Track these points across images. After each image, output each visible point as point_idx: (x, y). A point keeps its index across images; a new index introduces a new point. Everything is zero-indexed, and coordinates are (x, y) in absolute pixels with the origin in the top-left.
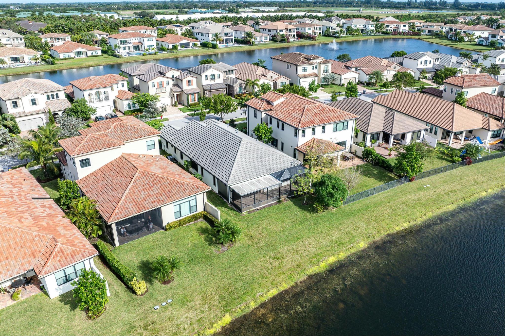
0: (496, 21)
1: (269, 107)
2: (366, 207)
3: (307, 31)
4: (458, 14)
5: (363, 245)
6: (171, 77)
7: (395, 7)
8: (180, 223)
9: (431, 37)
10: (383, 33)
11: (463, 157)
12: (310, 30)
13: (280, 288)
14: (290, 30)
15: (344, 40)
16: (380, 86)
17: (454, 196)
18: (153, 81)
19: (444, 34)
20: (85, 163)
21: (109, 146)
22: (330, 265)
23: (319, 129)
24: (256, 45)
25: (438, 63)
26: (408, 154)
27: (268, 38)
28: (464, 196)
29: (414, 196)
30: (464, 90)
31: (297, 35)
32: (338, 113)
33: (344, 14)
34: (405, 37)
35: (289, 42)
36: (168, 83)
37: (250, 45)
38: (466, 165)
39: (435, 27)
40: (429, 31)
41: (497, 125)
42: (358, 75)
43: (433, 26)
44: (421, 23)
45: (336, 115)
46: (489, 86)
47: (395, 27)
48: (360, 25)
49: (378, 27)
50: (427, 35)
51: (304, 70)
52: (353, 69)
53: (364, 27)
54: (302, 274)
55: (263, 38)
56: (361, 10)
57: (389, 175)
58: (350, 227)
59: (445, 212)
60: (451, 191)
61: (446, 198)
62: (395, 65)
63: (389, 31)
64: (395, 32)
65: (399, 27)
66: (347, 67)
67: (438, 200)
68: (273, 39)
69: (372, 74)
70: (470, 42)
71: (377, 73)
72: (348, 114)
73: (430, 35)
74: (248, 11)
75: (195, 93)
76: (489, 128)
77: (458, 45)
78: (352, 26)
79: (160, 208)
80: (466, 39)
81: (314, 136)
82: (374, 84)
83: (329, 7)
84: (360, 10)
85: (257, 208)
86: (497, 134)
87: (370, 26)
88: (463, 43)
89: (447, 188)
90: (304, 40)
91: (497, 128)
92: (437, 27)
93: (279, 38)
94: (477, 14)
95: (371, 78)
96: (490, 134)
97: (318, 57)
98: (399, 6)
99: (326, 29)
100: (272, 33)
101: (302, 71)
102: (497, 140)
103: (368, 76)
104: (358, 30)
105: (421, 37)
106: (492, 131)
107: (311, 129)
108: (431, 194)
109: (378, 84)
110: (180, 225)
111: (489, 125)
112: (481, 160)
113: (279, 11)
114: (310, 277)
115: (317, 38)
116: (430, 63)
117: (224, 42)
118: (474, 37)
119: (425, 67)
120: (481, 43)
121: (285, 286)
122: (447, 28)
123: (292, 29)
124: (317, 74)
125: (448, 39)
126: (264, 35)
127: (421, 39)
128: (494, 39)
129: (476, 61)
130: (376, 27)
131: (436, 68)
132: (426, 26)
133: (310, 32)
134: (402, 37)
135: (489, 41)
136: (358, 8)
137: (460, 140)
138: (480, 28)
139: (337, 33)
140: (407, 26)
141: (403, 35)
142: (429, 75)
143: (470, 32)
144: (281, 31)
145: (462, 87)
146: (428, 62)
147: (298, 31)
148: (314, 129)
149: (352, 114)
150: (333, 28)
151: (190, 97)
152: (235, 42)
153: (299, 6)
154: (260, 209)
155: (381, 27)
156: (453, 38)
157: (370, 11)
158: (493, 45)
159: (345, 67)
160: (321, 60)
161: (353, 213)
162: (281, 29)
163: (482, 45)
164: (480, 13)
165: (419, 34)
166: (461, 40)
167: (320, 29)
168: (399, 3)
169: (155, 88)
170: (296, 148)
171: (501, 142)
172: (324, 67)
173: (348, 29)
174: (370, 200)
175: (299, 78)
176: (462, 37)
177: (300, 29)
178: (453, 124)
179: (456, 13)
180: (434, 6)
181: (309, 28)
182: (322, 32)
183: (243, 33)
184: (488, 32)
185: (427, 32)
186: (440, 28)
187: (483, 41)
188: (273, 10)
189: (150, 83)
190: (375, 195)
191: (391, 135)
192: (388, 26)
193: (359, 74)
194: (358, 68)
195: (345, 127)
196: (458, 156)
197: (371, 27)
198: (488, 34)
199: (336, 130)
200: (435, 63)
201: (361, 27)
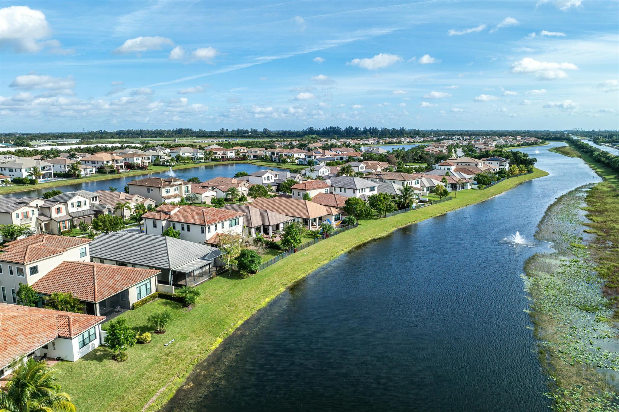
0: (305, 145)
1: (168, 216)
2: (274, 270)
3: (135, 161)
4: (272, 141)
5: (282, 289)
6: (36, 206)
7: (209, 136)
8: (144, 302)
9: (258, 161)
10: (212, 160)
11: (322, 233)
12: (139, 160)
13: (243, 319)
14: (117, 161)
15: (177, 169)
16: (237, 201)
17: (326, 255)
18: (17, 212)
19: (268, 157)
20: (34, 270)
21: (54, 253)
22: (268, 303)
23: (219, 226)
24: (83, 178)
25: (277, 178)
26: (290, 231)
27: (94, 170)
28: (331, 255)
29: (302, 260)
30: (308, 192)
31: (125, 165)
32: (230, 213)
33: (165, 144)
34: (234, 162)
35: (120, 173)
36: (33, 214)
37: (76, 178)
38: (325, 238)
39: (258, 152)
40: (254, 156)
41: (336, 211)
42: (215, 193)
43: (257, 152)
44: (244, 150)
45: (229, 214)
46: (323, 188)
47: (223, 154)
48: (189, 153)
49: (207, 154)
50: (253, 159)
51: (167, 192)
52: (210, 188)
53: (193, 156)
54: (253, 310)
55: (88, 170)
56: (177, 139)
57: (279, 251)
58: (269, 282)
59: (324, 265)
60: (322, 253)
61: (321, 257)
62: (244, 182)
63: (217, 158)
64: (223, 158)
65: (226, 153)
66: (203, 187)
67: (316, 259)
68: (101, 171)
69: (228, 191)
70: (292, 163)
71: (233, 189)
72: (237, 213)
73: (256, 159)
74: (42, 144)
75: (66, 220)
76: (332, 213)
77: (283, 166)
78: (181, 155)
79: (128, 289)
80: (289, 161)
81: (217, 232)
82: (231, 200)
83: (138, 138)
84: (175, 140)
85: (196, 284)
86: (338, 218)
87: (198, 154)
88: (287, 164)
89: (319, 252)
90: (134, 170)
91: (337, 213)
92: (260, 152)
93: (108, 170)
94: (288, 141)
95: (228, 194)
96: (334, 218)
97: (178, 180)
98: (213, 135)
99: (155, 159)
100: (98, 165)
101: (165, 192)
102: (339, 222)
103: (224, 193)
104: (188, 158)
105: (248, 161)
106: (334, 215)
107: (214, 226)
108: (311, 257)
109: (234, 200)
110: (144, 304)
111: (332, 212)
112: (333, 235)
113: (82, 143)
114: (259, 311)
115: (149, 168)
116: (272, 179)
117: (41, 177)
118: (294, 158)
119: (268, 182)
120: (301, 163)
121: (246, 318)
122: (269, 153)
123: (119, 160)
124: (179, 194)
125: (273, 162)
126: (88, 167)
127: (249, 163)
128: (310, 159)
129: (304, 175)
130: (205, 154)
131: (277, 182)
132: (251, 152)
133: (140, 162)
134: (232, 162)
135: (307, 161)
136: (173, 139)
137: (316, 225)
138: (297, 151)
139: (167, 162)
140: (234, 152)
141: (232, 161)
142: (273, 188)
143: (290, 154)
144: (108, 162)
145: (306, 190)
146: (270, 178)
147: (126, 161)
148: (216, 226)
149: (240, 213)
150: (162, 157)
151: (62, 225)
152: (54, 177)
153: (102, 138)
154: (200, 284)
155: (209, 154)
156: (277, 161)
157: (185, 141)
158: (310, 164)
159: (202, 187)
160: (181, 182)
161: (268, 275)
162: (107, 160)
163: (302, 165)
164: (290, 140)
165: (247, 159)
166: (284, 162)
167: (149, 159)
168: (212, 132)
169: (19, 219)
170: (205, 242)
171: (341, 223)
172: (185, 188)
173: (178, 158)
174: (274, 266)
175: (163, 199)
176: (285, 159)
177: (127, 159)
178: (308, 214)
179: (270, 140)
180: (247, 135)
181: (138, 158)
182: (152, 161)
183: (63, 166)
184: (305, 153)
185: (252, 157)
186: (264, 153)
187: (302, 161)
188: (74, 142)
189: (14, 215)
190: (276, 263)
191: (270, 226)
192: (215, 153)
193: (217, 192)
194: (214, 187)
195: (237, 223)
196: (319, 234)
197: (200, 155)
198: (304, 156)
199: (231, 225)
200: (275, 178)
201: (190, 155)
